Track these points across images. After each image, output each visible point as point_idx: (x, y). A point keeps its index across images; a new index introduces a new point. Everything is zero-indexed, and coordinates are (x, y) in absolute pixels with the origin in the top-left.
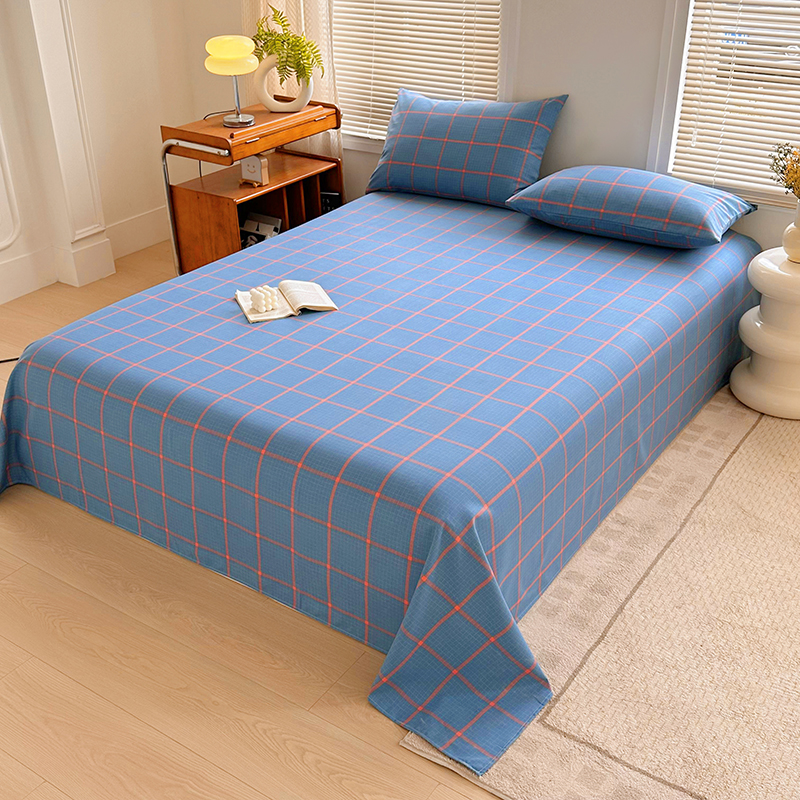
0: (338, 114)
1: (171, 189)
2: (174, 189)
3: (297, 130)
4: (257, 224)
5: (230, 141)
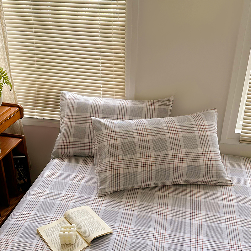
0: (21, 110)
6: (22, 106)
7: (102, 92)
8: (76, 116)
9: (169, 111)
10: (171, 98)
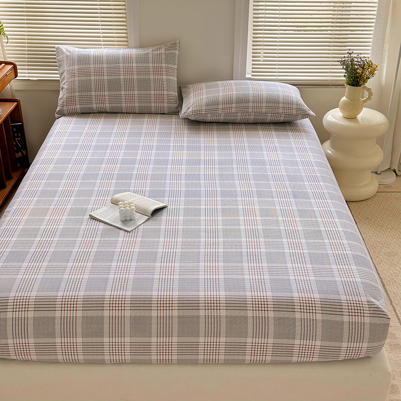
0: (15, 68)
6: (16, 63)
7: (102, 43)
8: (78, 69)
9: (177, 56)
10: (178, 41)
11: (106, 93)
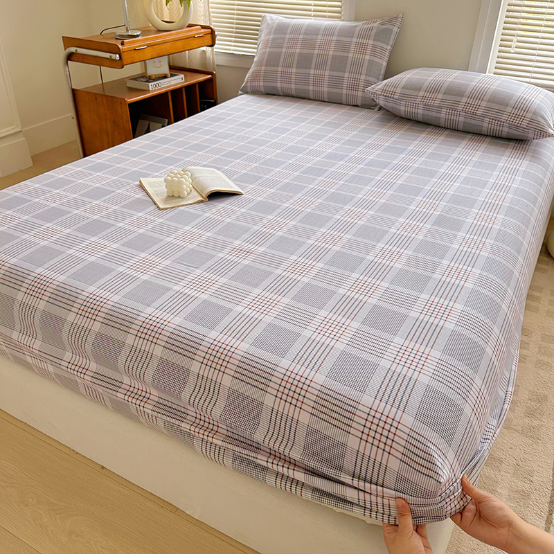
0: (213, 32)
1: (74, 91)
2: (76, 92)
3: (180, 44)
4: (147, 122)
5: (120, 46)
6: (215, 28)
7: (313, 13)
9: (394, 34)
11: (294, 70)
